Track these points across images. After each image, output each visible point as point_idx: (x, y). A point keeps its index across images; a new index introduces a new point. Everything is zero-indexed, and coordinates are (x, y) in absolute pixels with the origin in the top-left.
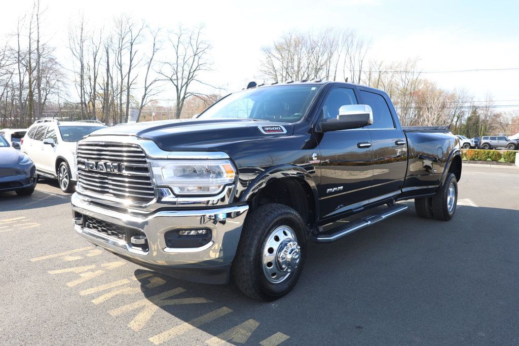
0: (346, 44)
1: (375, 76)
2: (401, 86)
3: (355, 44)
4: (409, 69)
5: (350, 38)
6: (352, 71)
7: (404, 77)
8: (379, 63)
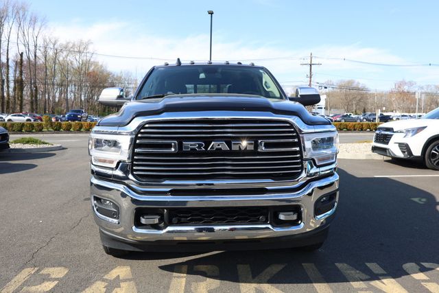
0: (17, 17)
1: (51, 53)
2: (76, 65)
3: (28, 18)
4: (82, 49)
5: (21, 13)
6: (27, 45)
7: (77, 57)
8: (53, 41)
